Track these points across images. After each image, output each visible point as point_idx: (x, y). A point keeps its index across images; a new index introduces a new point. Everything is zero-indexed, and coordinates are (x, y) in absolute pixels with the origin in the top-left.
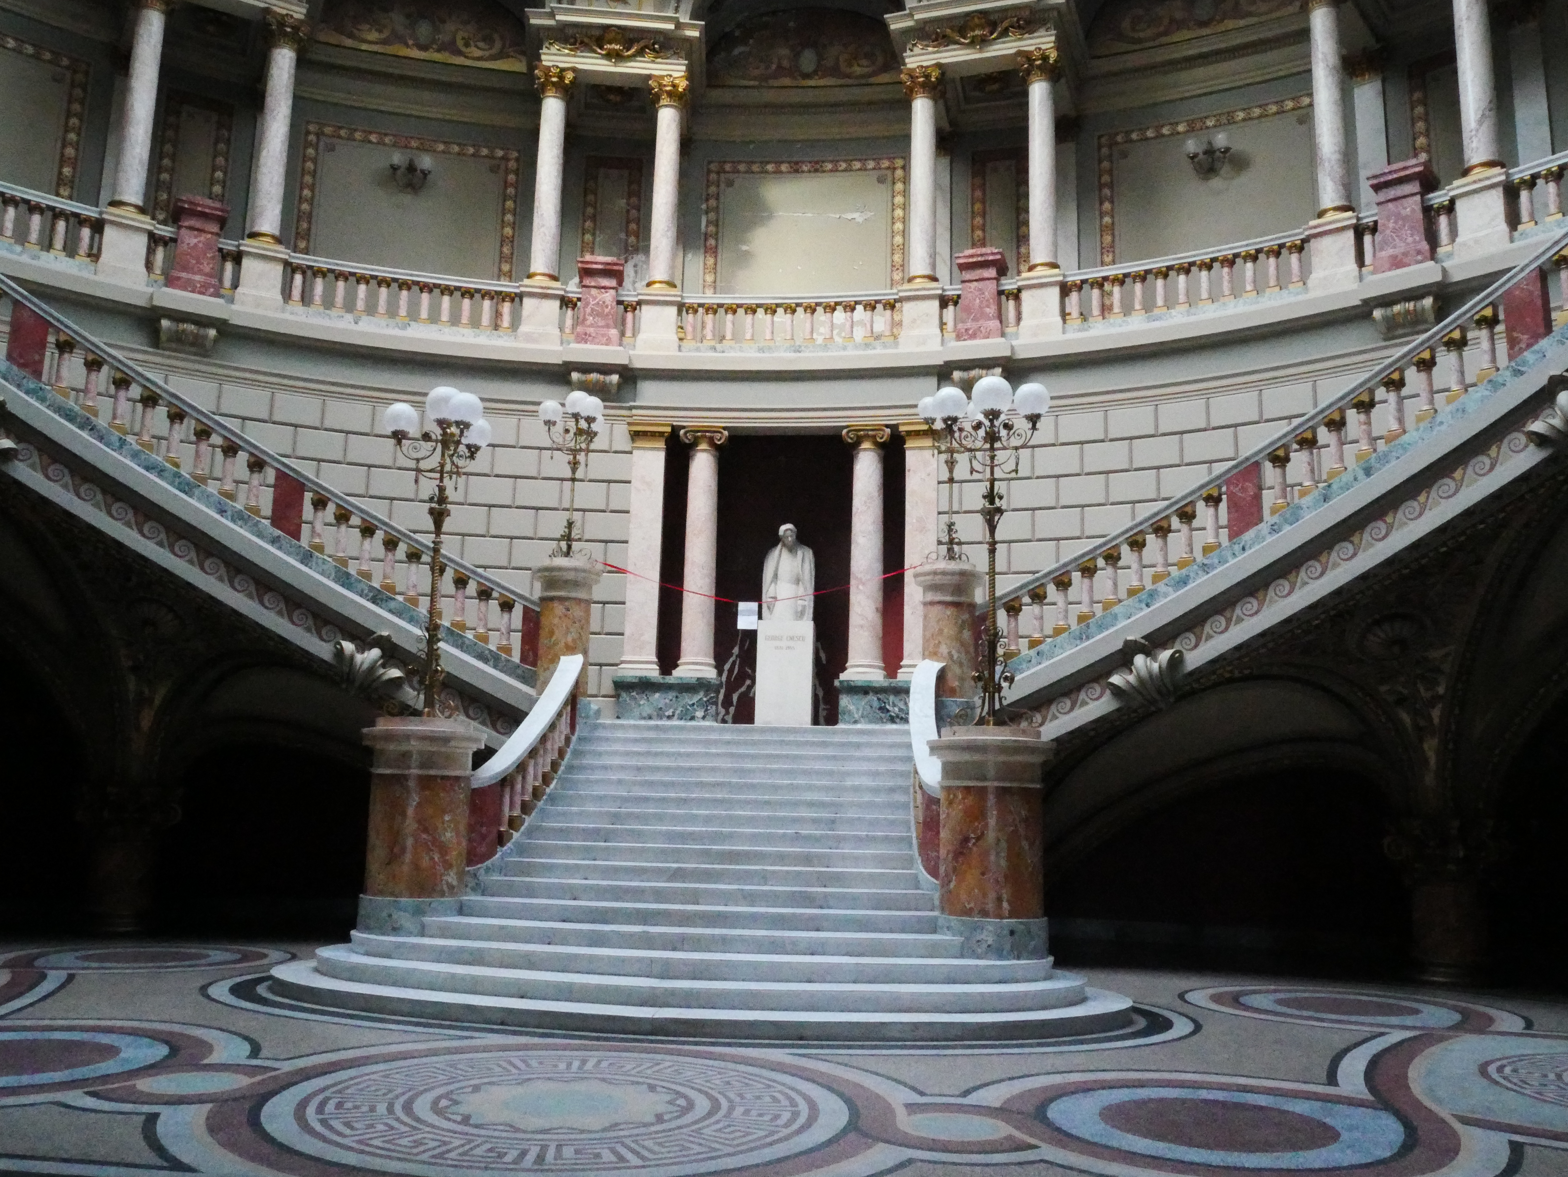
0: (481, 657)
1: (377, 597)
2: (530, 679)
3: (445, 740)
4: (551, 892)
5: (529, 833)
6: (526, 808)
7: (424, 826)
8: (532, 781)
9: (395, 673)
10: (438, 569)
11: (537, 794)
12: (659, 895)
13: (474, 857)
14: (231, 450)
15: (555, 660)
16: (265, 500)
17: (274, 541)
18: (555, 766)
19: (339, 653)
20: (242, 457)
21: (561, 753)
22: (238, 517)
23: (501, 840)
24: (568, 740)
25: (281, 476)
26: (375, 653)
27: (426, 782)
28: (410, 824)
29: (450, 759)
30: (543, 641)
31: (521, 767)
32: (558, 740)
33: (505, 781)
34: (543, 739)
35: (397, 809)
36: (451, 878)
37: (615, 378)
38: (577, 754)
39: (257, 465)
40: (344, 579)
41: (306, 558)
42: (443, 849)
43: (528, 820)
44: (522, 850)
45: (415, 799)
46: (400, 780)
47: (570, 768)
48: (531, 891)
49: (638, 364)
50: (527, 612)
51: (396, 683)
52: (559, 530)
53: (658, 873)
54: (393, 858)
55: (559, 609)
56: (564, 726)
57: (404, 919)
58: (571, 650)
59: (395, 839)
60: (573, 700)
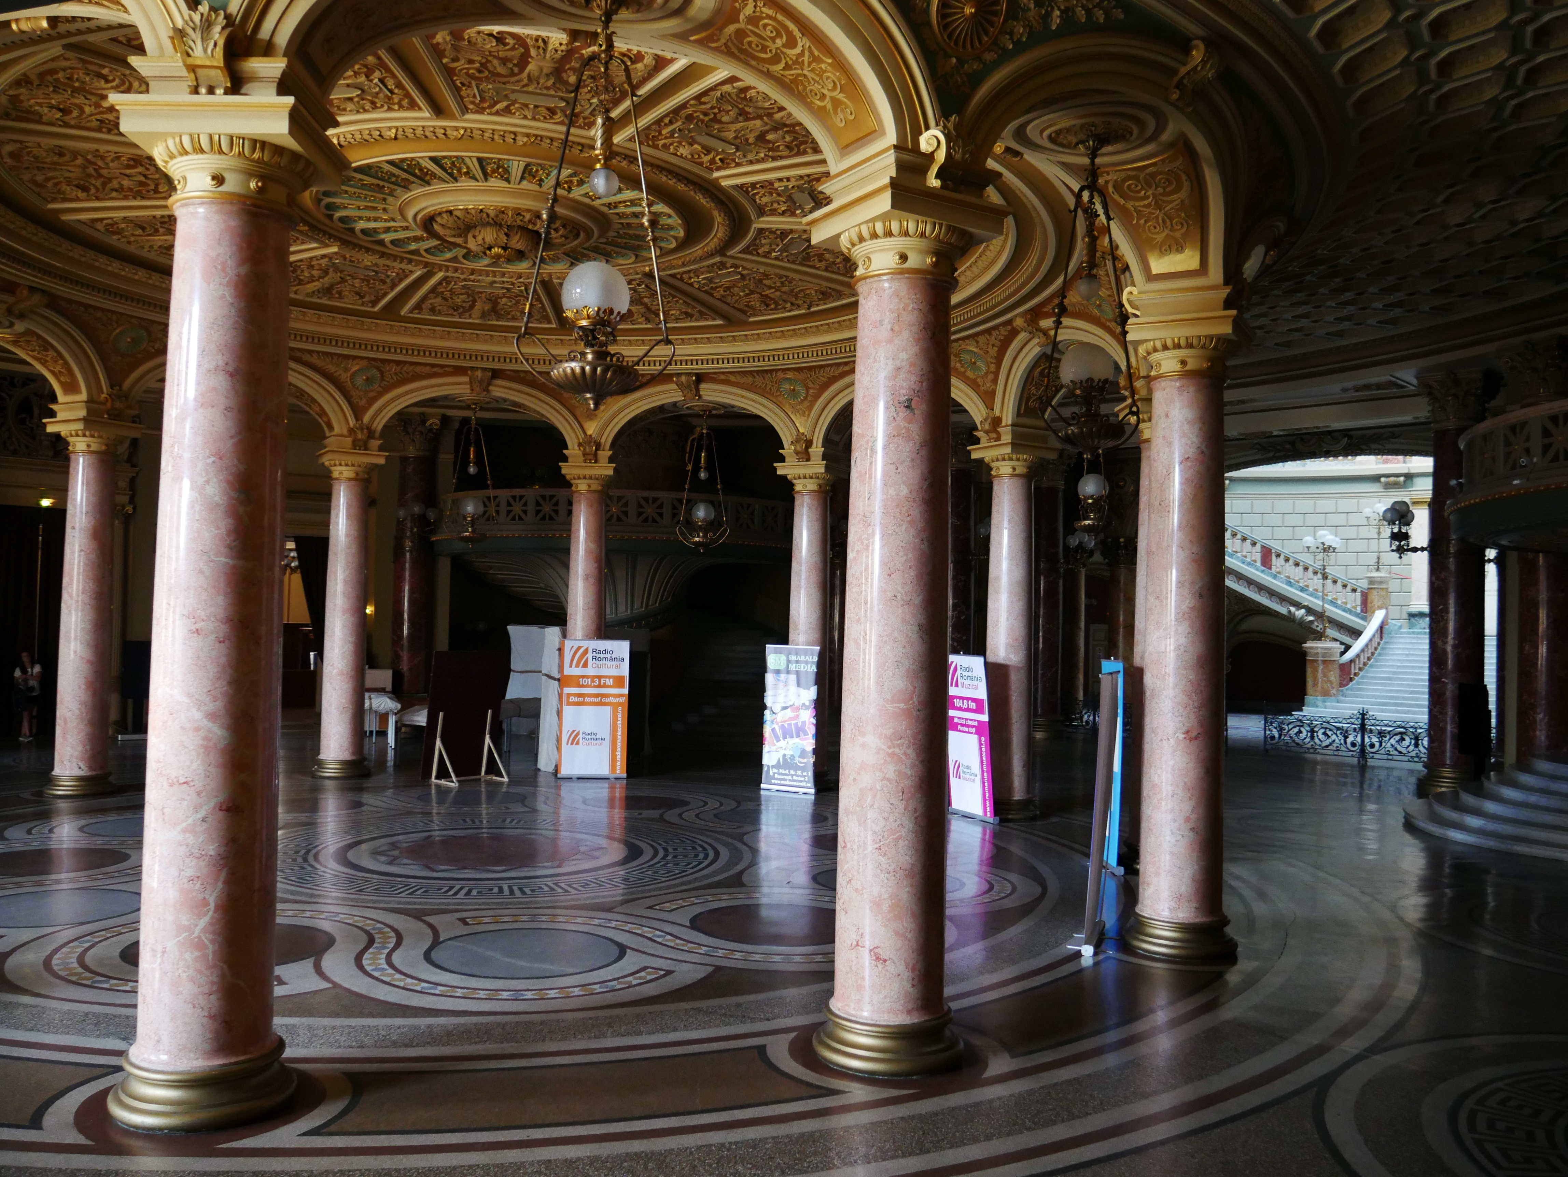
0: (1344, 610)
1: (1302, 590)
2: (1364, 619)
3: (1330, 649)
4: (1368, 697)
5: (1362, 677)
6: (1360, 669)
7: (1325, 675)
8: (1363, 659)
9: (1311, 618)
10: (1325, 577)
11: (1365, 664)
12: (1404, 698)
13: (1342, 685)
14: (1244, 539)
15: (1374, 612)
16: (1258, 557)
17: (1263, 571)
18: (1373, 654)
19: (1290, 612)
20: (1248, 541)
21: (1376, 649)
22: (1249, 564)
23: (1351, 680)
24: (1379, 644)
25: (1263, 547)
26: (1303, 611)
27: (1324, 662)
28: (1320, 675)
29: (1331, 655)
30: (1369, 605)
31: (1358, 656)
32: (1374, 644)
33: (1352, 661)
34: (1367, 646)
35: (1315, 670)
36: (1334, 691)
37: (1402, 479)
38: (1383, 649)
39: (1254, 544)
40: (1289, 584)
41: (1275, 577)
42: (1331, 682)
43: (1361, 673)
44: (1359, 683)
45: (1321, 667)
46: (1316, 661)
47: (1380, 655)
48: (1362, 696)
49: (1413, 471)
50: (1362, 592)
51: (1311, 622)
52: (1373, 560)
53: (1405, 692)
54: (1315, 685)
55: (1375, 592)
56: (1377, 639)
57: (1319, 703)
58: (1380, 608)
59: (1315, 679)
60: (1381, 628)
